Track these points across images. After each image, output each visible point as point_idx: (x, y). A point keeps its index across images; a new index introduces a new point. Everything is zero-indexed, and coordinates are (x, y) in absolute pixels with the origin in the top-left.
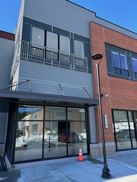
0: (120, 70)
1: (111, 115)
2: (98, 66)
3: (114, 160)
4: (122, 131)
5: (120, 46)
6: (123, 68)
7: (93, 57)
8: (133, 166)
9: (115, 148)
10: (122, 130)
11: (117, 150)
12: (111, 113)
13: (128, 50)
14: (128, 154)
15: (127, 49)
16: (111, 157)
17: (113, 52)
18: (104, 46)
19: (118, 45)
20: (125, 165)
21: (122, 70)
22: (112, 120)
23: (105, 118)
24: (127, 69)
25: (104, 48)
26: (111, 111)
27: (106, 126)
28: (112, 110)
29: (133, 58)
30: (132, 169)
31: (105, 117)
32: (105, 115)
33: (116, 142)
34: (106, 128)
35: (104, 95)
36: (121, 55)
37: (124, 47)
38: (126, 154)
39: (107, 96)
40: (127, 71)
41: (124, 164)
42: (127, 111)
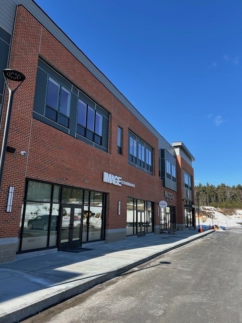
0: (56, 112)
1: (23, 188)
2: (13, 92)
3: (9, 270)
4: (40, 218)
5: (65, 73)
6: (62, 111)
7: (6, 72)
8: (39, 277)
9: (16, 248)
10: (40, 216)
11: (20, 251)
12: (24, 184)
13: (76, 84)
14: (38, 257)
15: (74, 83)
16: (5, 264)
17: (50, 79)
18: (37, 62)
19: (61, 70)
20: (26, 276)
21: (58, 115)
22: (22, 198)
23: (10, 194)
24: (68, 115)
25: (36, 65)
26: (24, 181)
27: (8, 207)
28: (27, 180)
29: (80, 101)
30: (35, 282)
31: (10, 191)
32: (11, 187)
33: (21, 237)
34: (8, 211)
35: (17, 151)
36: (63, 88)
37: (71, 78)
38: (35, 257)
39: (22, 153)
40: (67, 119)
41: (25, 274)
42: (53, 185)
